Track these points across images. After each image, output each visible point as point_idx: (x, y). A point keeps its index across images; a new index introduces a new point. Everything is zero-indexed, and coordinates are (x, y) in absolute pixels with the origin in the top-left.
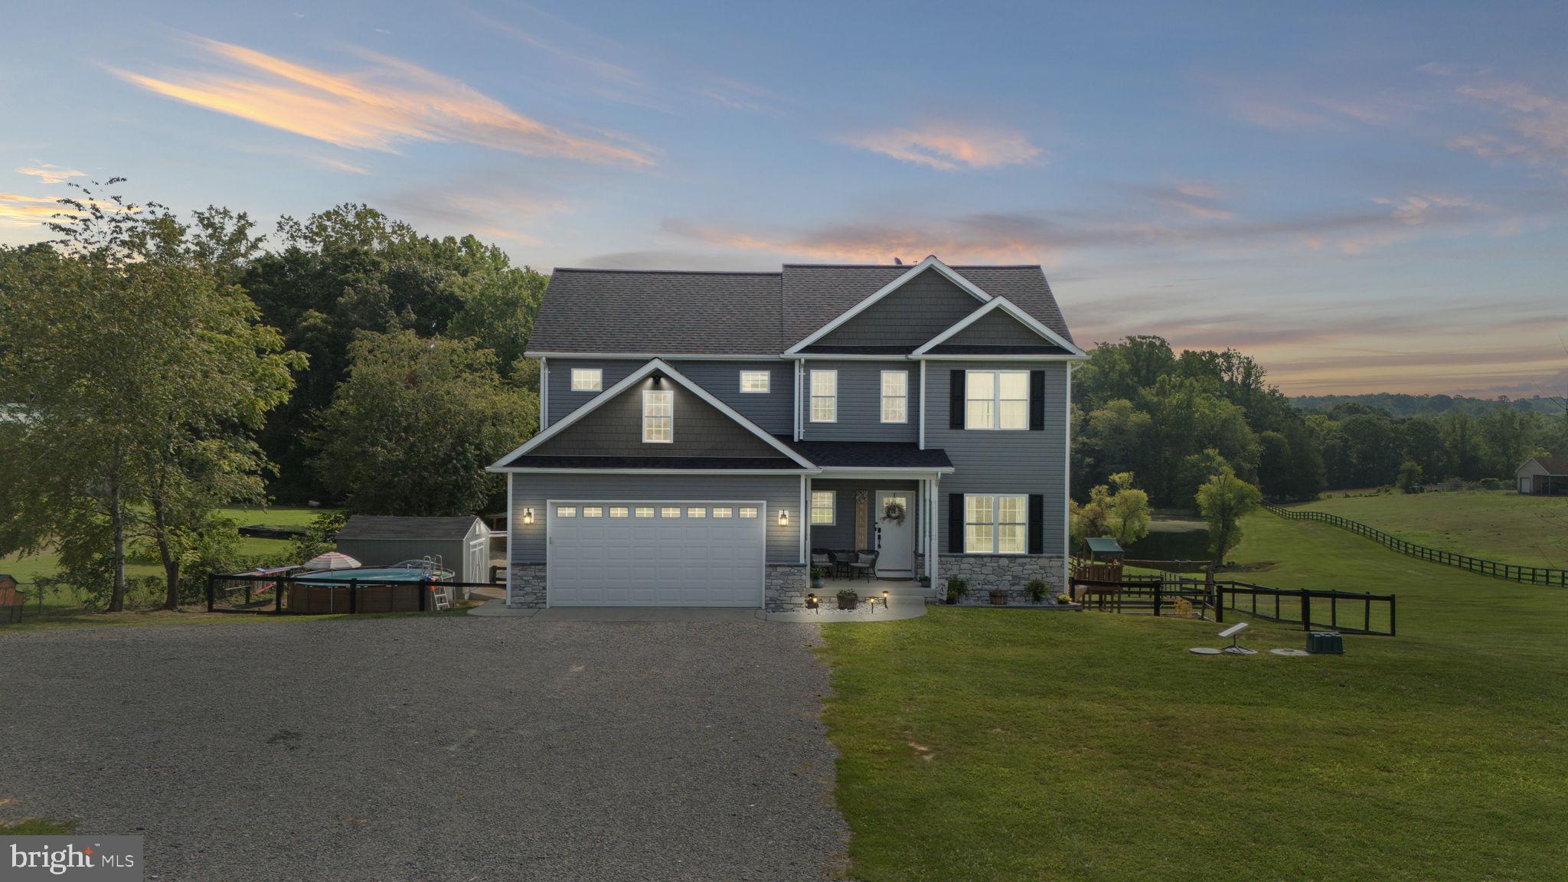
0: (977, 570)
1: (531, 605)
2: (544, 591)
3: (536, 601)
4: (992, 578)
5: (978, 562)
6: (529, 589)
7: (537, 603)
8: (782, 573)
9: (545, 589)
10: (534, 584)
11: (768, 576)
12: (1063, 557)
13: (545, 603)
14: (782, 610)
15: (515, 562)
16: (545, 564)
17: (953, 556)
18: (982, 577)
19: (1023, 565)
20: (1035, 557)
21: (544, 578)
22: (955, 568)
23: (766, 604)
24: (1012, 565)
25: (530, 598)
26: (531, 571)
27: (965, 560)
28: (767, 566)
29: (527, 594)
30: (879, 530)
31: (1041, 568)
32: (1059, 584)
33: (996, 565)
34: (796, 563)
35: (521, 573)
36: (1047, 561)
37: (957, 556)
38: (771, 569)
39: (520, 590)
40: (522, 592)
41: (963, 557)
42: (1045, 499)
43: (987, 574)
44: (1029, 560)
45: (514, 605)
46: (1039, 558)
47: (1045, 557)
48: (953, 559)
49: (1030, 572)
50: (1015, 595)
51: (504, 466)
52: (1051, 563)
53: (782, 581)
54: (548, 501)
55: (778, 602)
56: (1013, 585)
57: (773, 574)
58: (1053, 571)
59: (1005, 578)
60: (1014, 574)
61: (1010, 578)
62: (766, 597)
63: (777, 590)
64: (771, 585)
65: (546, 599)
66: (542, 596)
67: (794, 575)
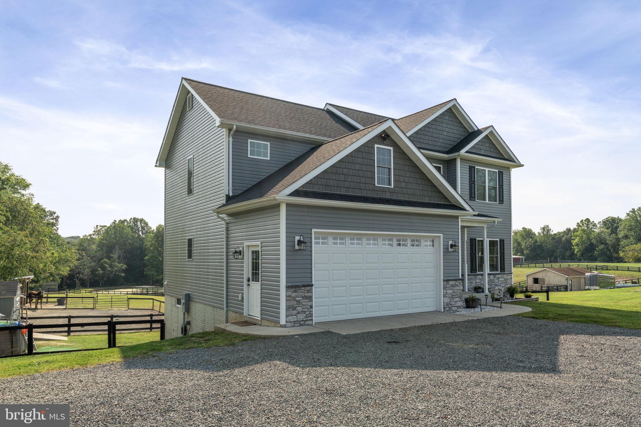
1: (302, 322)
2: (311, 310)
3: (305, 319)
6: (300, 309)
7: (305, 321)
8: (452, 286)
9: (311, 307)
10: (304, 303)
11: (445, 288)
12: (511, 273)
13: (312, 320)
15: (290, 284)
16: (311, 285)
17: (474, 275)
19: (498, 279)
20: (503, 274)
21: (310, 298)
22: (474, 282)
23: (444, 308)
25: (301, 317)
26: (302, 292)
27: (478, 277)
28: (444, 281)
29: (298, 313)
31: (505, 280)
33: (489, 279)
34: (458, 278)
35: (294, 295)
36: (506, 276)
38: (445, 283)
39: (293, 310)
40: (295, 312)
41: (477, 275)
44: (500, 275)
45: (289, 324)
48: (474, 277)
51: (288, 195)
52: (508, 277)
53: (452, 291)
54: (313, 230)
55: (450, 306)
57: (448, 286)
58: (509, 281)
59: (492, 286)
60: (496, 284)
62: (444, 303)
63: (449, 297)
64: (447, 294)
65: (312, 317)
66: (310, 314)
67: (458, 286)
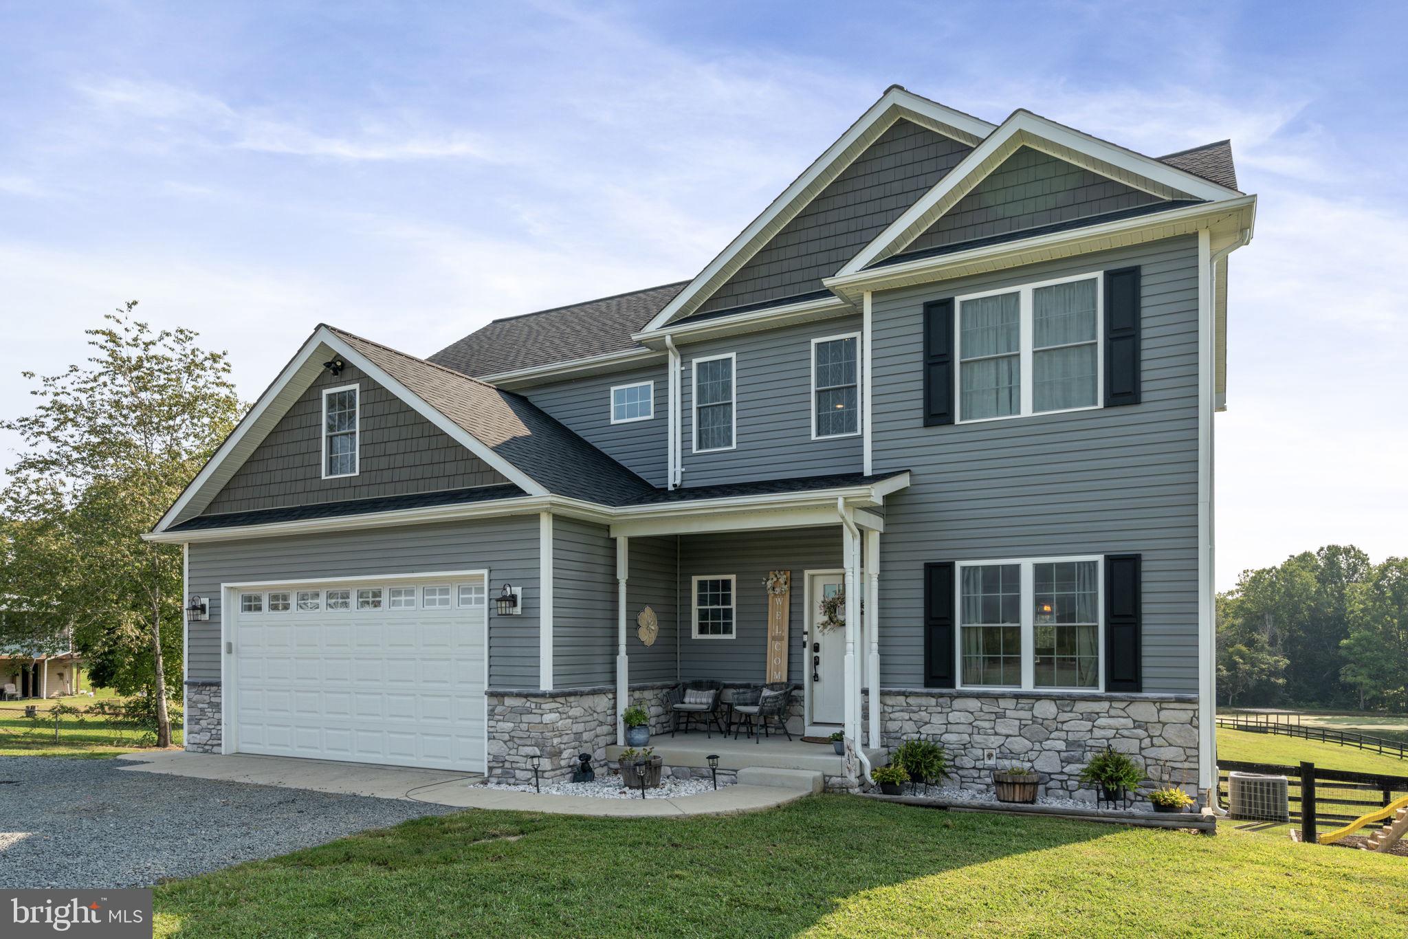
0: (986, 725)
1: (207, 747)
2: (218, 727)
3: (211, 742)
4: (1019, 744)
5: (985, 708)
6: (204, 723)
7: (213, 746)
8: (512, 710)
9: (219, 723)
10: (209, 714)
11: (492, 713)
12: (1195, 701)
13: (220, 746)
14: (512, 781)
15: (191, 679)
16: (218, 684)
17: (932, 695)
18: (995, 741)
19: (1091, 717)
20: (1122, 700)
21: (219, 707)
22: (937, 720)
23: (489, 768)
24: (1066, 716)
25: (203, 738)
26: (207, 695)
27: (958, 703)
28: (489, 695)
29: (202, 730)
30: (816, 648)
31: (1138, 725)
32: (1186, 765)
33: (1028, 715)
34: (532, 690)
35: (197, 697)
36: (1153, 709)
37: (942, 696)
38: (495, 701)
39: (195, 724)
40: (196, 728)
41: (953, 697)
42: (1145, 566)
43: (1007, 736)
44: (1106, 705)
45: (191, 747)
46: (1132, 701)
47: (1146, 700)
48: (933, 701)
49: (1111, 733)
50: (1073, 784)
52: (1163, 713)
53: (512, 725)
54: (223, 585)
55: (507, 765)
56: (1068, 761)
57: (499, 709)
58: (1170, 732)
59: (1048, 744)
60: (1071, 737)
61: (1061, 745)
62: (489, 754)
63: (505, 742)
64: (497, 732)
65: (220, 740)
66: (217, 734)
67: (531, 713)
